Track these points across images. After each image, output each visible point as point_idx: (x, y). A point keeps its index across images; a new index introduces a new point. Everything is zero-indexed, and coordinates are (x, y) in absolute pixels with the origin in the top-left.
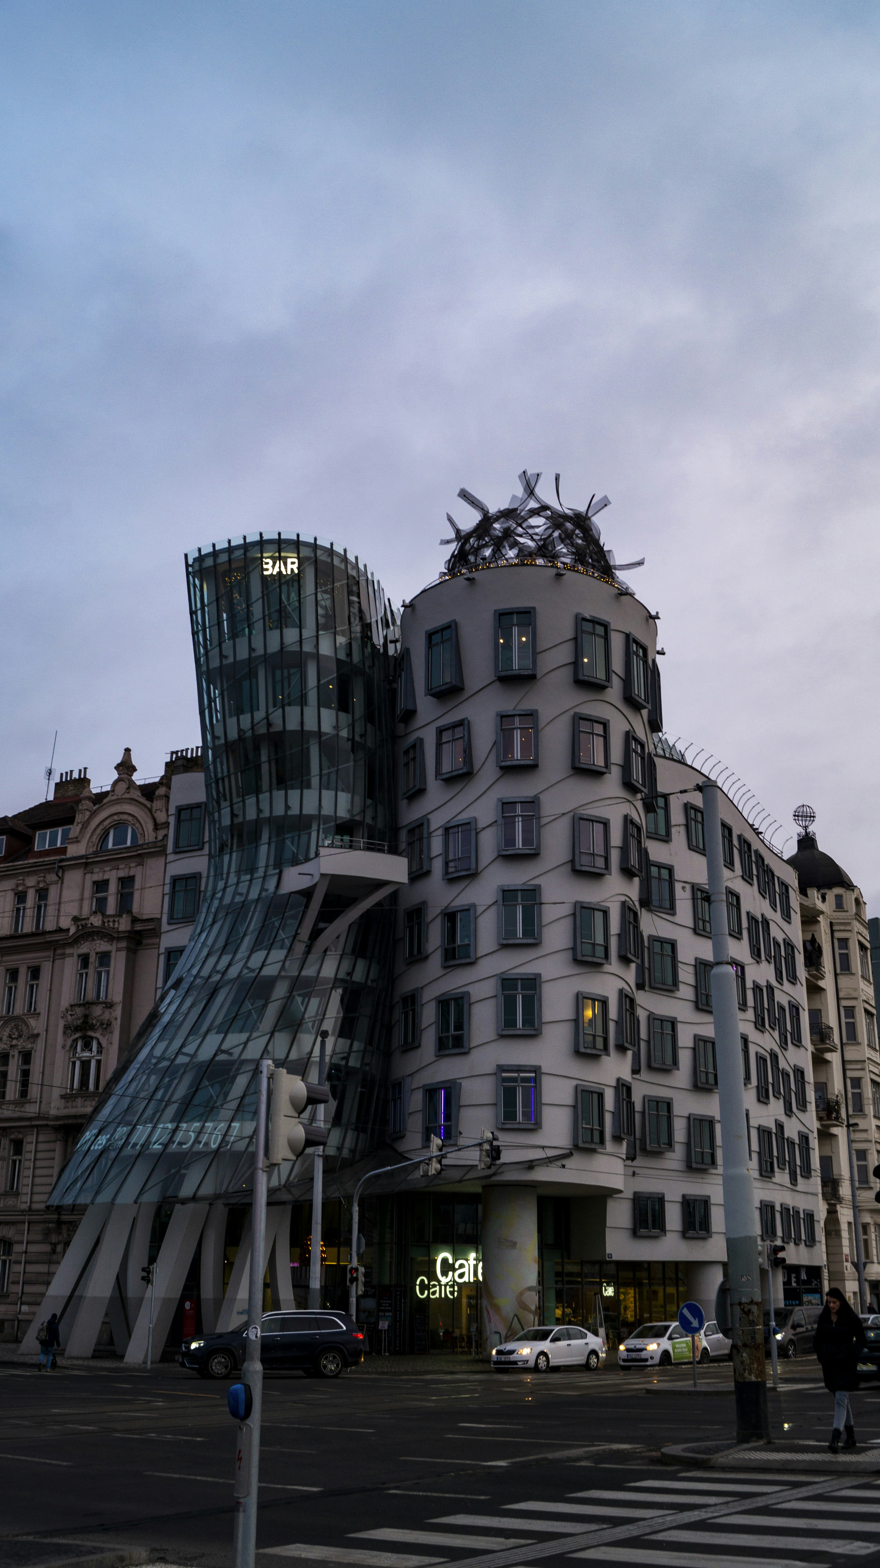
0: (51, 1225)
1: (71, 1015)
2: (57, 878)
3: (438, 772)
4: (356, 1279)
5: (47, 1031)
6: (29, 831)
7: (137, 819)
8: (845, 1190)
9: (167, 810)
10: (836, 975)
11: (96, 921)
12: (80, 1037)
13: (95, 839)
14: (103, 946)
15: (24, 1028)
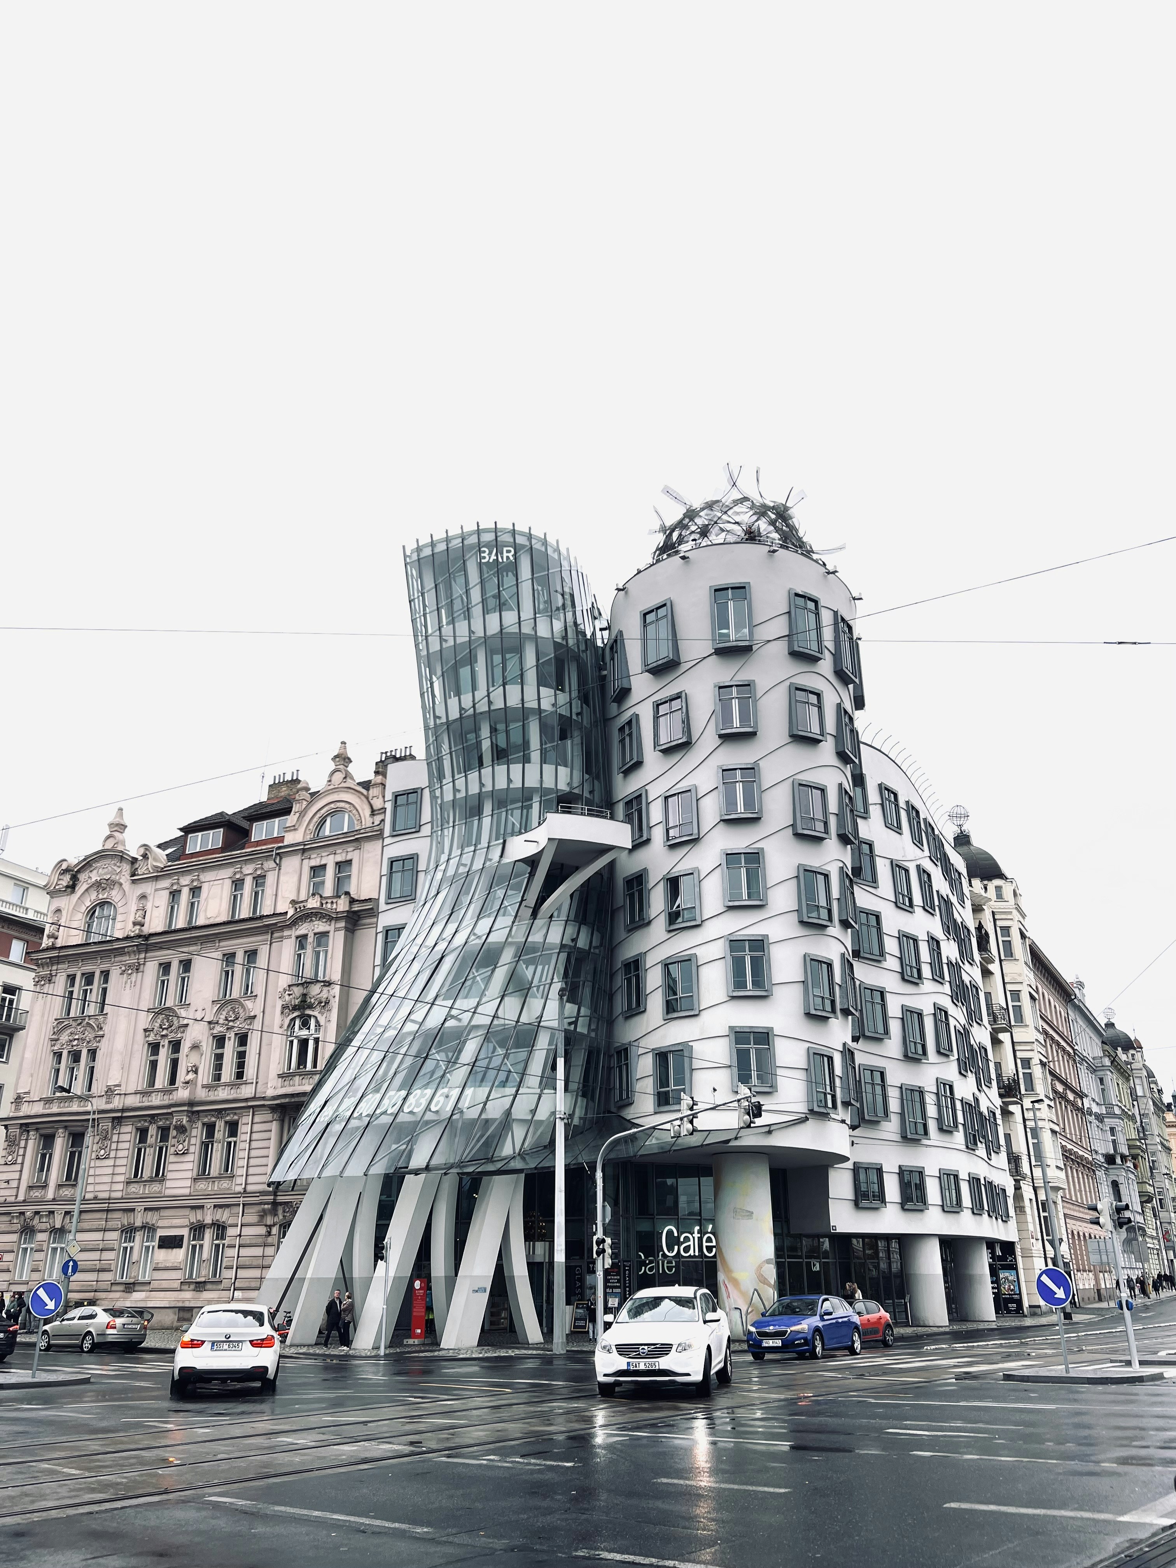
0: (266, 1206)
1: (289, 995)
2: (275, 865)
3: (656, 743)
4: (604, 1251)
5: (264, 1012)
6: (245, 824)
7: (354, 806)
8: (1025, 1168)
9: (384, 797)
10: (1001, 961)
11: (313, 903)
12: (298, 1016)
13: (312, 827)
14: (320, 926)
15: (241, 1011)
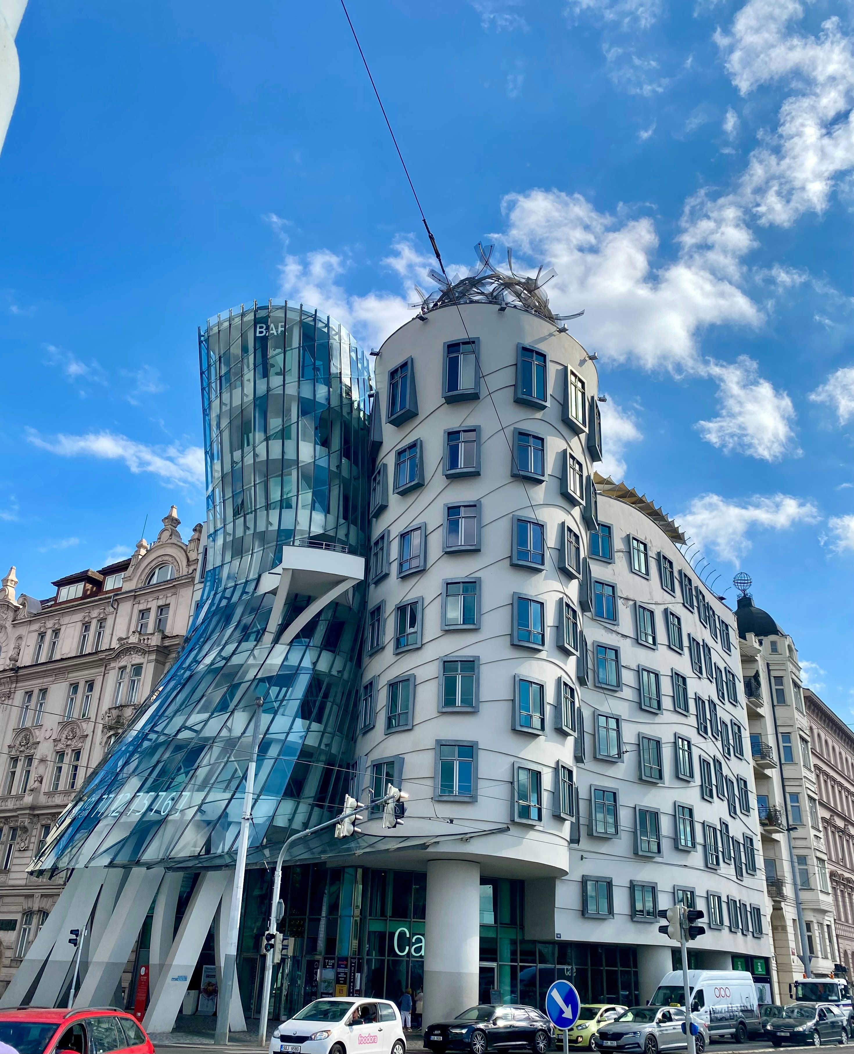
1: (109, 717)
2: (113, 610)
3: (395, 487)
4: (274, 945)
5: (93, 732)
6: (100, 577)
7: (175, 559)
8: (788, 890)
9: (198, 550)
10: (773, 706)
11: (134, 639)
12: (114, 734)
13: (143, 577)
14: (137, 659)
15: (78, 731)
